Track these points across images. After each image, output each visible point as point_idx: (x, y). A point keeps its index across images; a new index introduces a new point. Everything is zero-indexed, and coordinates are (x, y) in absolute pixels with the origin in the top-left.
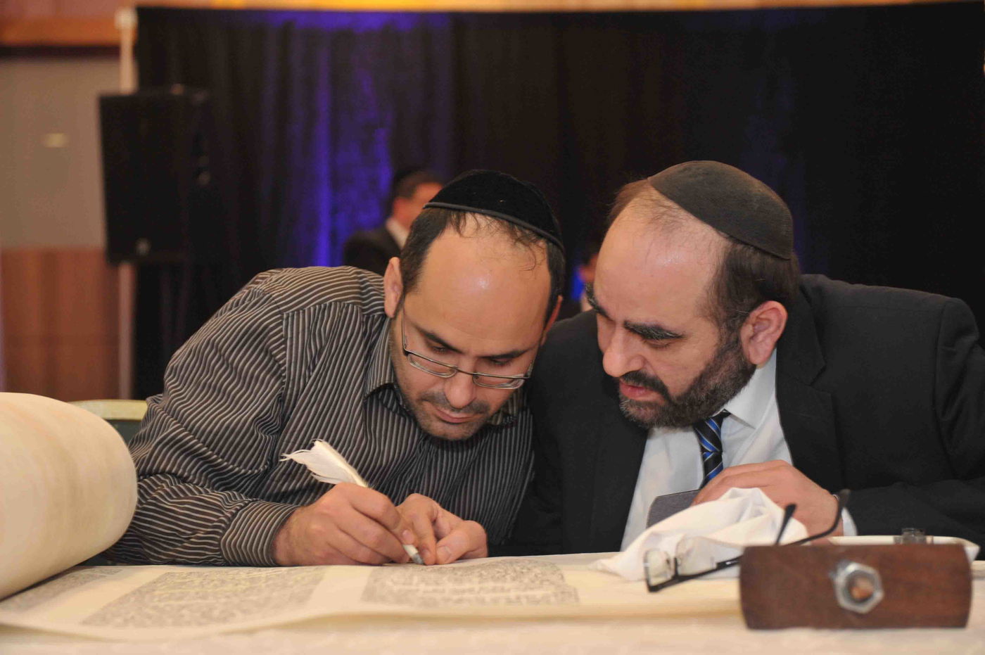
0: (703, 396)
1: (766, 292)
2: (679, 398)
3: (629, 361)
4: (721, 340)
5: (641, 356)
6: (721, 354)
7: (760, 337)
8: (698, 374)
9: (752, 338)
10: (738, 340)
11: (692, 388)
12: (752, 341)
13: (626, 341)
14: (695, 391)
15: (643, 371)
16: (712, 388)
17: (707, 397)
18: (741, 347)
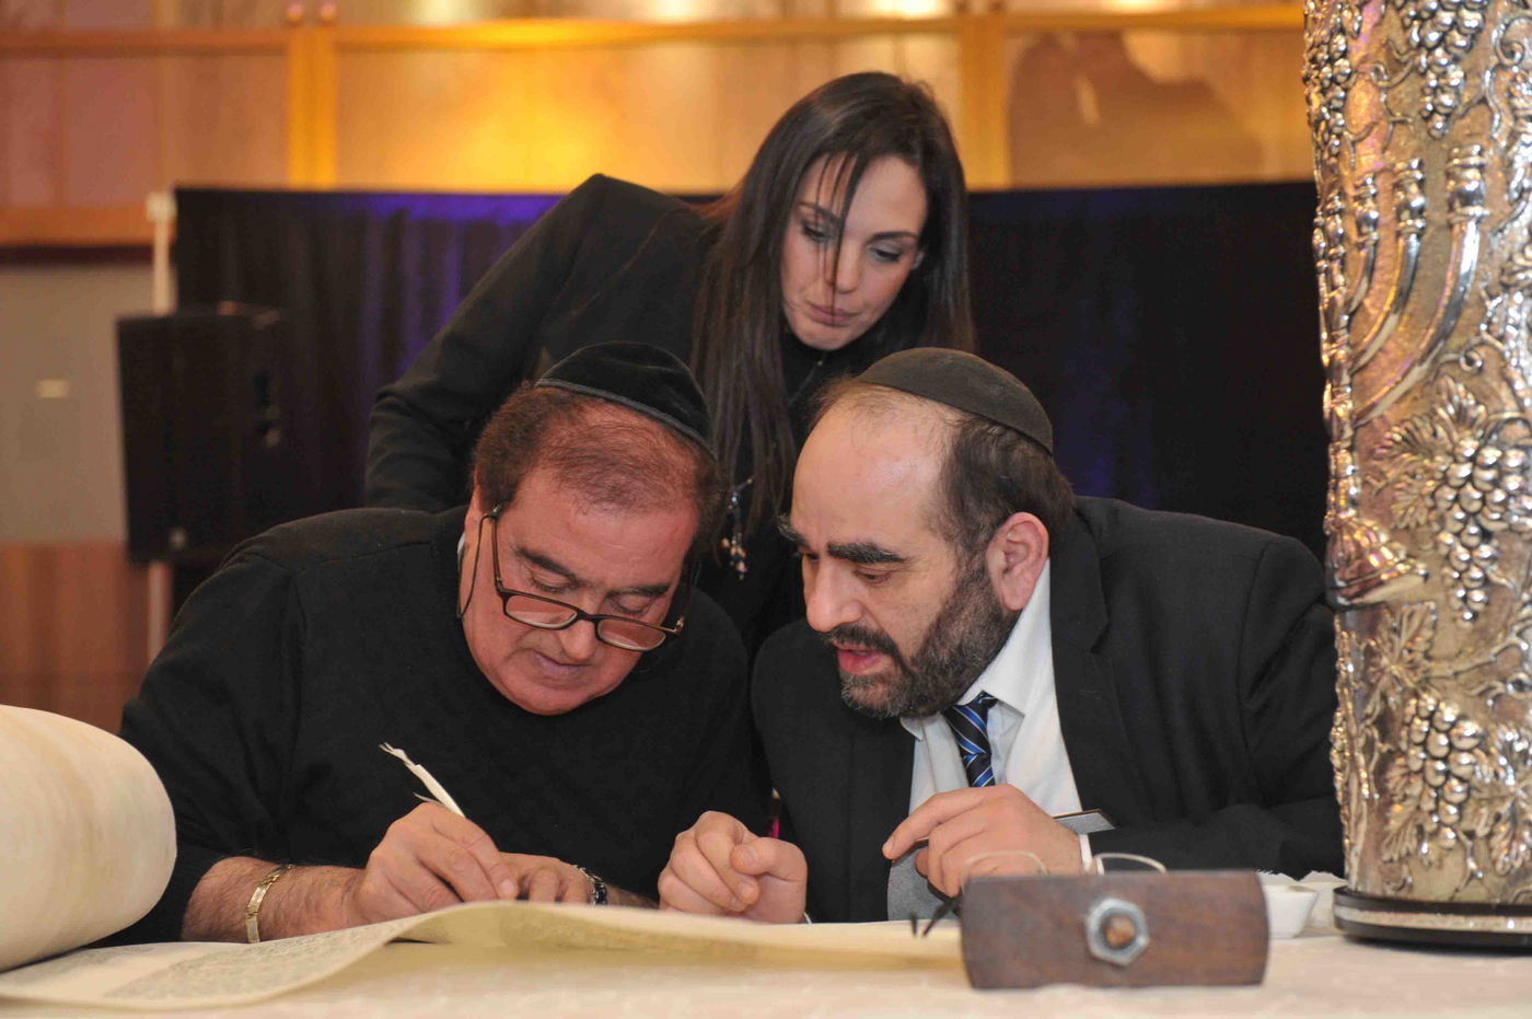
0: (944, 656)
1: (1015, 498)
2: (913, 660)
3: (840, 609)
4: (959, 567)
5: (856, 600)
6: (961, 588)
7: (1017, 570)
8: (933, 618)
9: (1007, 570)
10: (983, 570)
11: (928, 641)
12: (1007, 576)
13: (835, 578)
14: (934, 646)
15: (863, 624)
16: (957, 642)
17: (952, 655)
18: (989, 581)
